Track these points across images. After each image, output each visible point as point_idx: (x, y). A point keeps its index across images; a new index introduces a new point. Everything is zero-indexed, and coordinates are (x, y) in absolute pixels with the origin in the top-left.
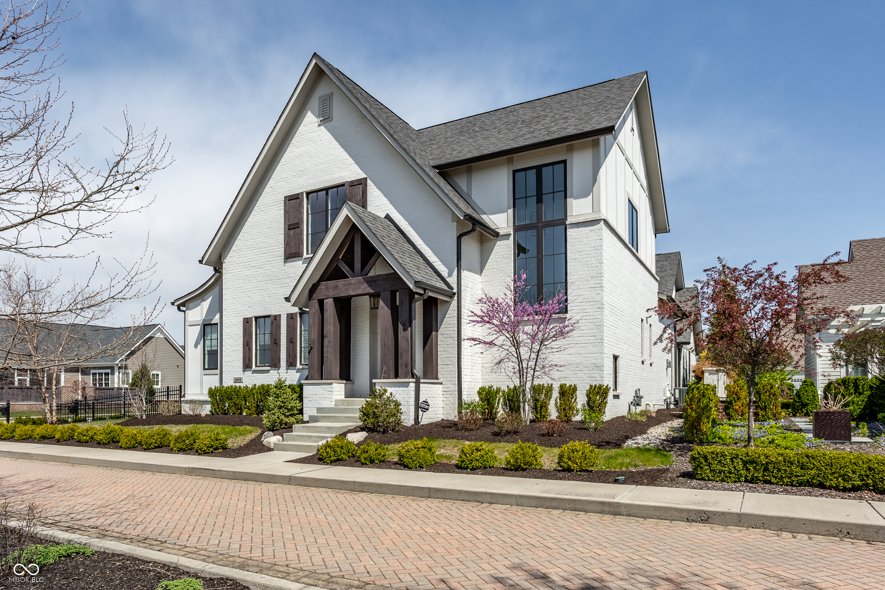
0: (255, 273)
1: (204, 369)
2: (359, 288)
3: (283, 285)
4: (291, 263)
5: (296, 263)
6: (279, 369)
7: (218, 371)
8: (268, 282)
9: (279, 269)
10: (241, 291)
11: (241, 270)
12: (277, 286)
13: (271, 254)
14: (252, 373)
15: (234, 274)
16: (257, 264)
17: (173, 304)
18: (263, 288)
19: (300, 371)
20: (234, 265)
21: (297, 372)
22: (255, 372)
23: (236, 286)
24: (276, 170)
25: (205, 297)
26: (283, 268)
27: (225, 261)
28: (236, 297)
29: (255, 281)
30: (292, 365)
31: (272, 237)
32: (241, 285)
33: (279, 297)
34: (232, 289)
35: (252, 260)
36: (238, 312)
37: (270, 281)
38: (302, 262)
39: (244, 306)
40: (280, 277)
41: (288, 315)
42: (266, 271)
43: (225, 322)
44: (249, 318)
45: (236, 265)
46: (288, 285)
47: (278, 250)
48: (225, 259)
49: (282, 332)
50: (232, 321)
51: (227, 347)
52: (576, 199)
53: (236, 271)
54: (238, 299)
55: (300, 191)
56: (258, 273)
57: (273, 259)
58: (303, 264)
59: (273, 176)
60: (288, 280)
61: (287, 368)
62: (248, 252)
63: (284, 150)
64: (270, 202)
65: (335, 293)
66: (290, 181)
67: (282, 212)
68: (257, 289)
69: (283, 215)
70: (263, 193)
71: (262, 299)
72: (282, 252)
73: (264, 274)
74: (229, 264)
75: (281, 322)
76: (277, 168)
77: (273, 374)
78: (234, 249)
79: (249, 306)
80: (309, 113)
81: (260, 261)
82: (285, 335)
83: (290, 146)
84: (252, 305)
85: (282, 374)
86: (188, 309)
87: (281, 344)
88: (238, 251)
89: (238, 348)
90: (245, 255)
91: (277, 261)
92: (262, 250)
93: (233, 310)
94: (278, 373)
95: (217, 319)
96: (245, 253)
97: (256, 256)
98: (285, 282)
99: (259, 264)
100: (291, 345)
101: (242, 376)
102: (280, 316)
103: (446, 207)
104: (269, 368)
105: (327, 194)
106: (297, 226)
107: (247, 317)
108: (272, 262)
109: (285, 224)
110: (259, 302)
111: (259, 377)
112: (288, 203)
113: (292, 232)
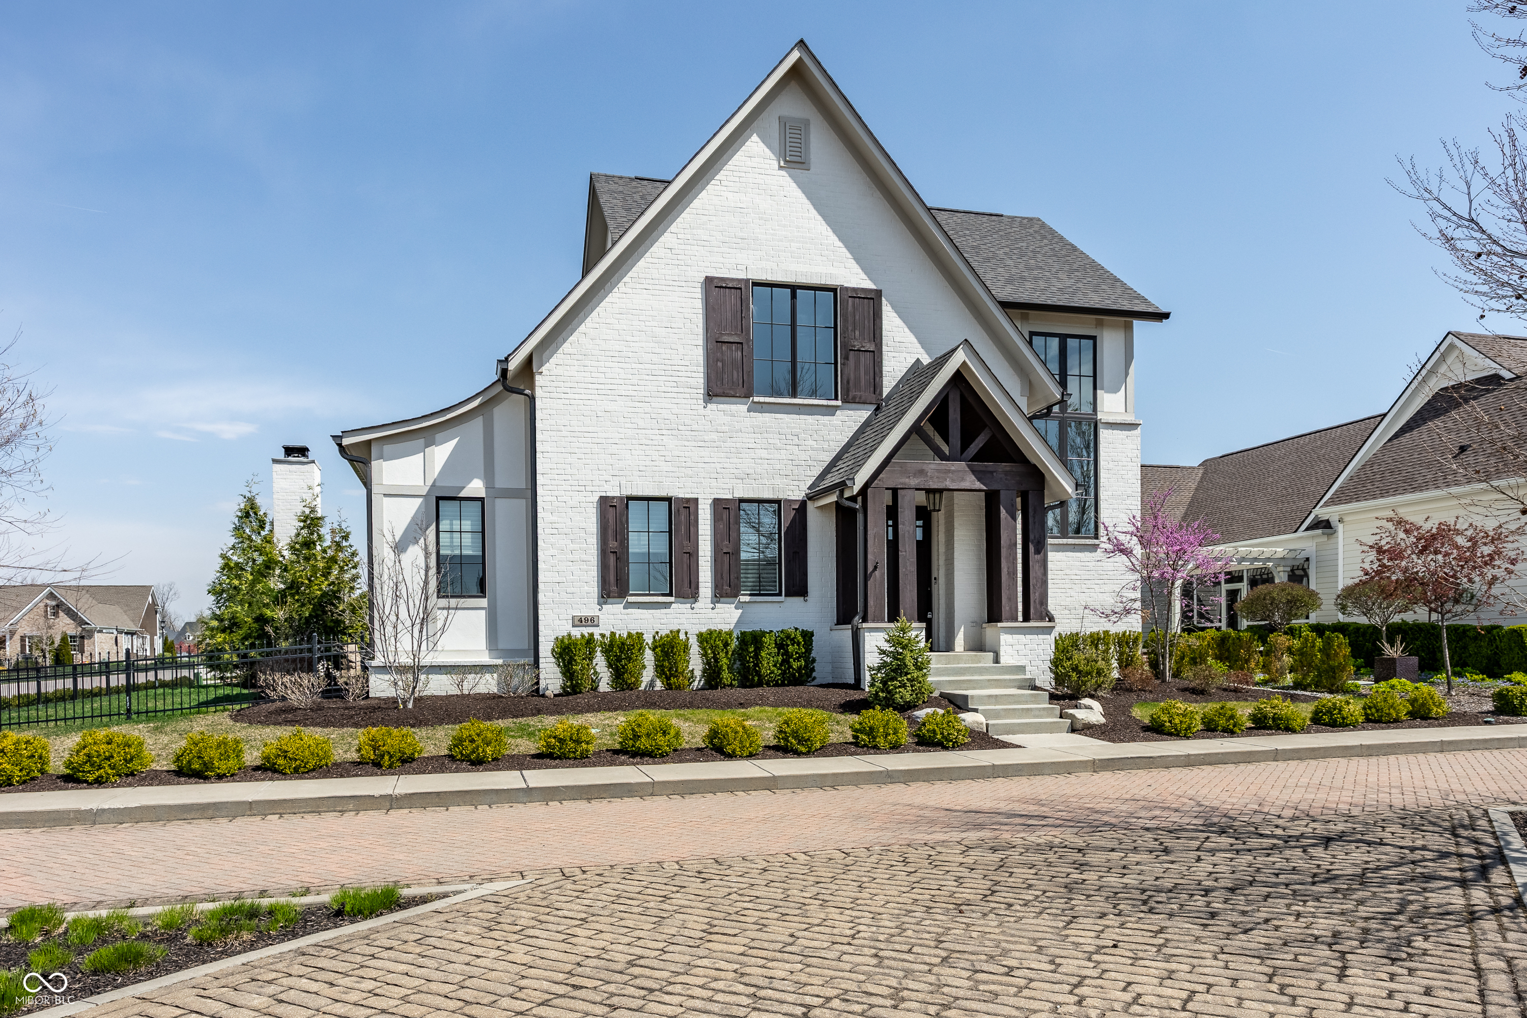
0: (630, 410)
1: (440, 596)
3: (703, 444)
5: (733, 407)
6: (695, 602)
7: (484, 603)
8: (664, 432)
9: (691, 412)
10: (590, 440)
11: (590, 397)
12: (686, 443)
13: (671, 379)
14: (626, 608)
15: (567, 402)
16: (635, 393)
17: (335, 439)
18: (650, 442)
19: (744, 605)
20: (569, 385)
21: (736, 608)
23: (577, 429)
24: (679, 220)
25: (440, 437)
26: (702, 411)
27: (543, 372)
28: (576, 450)
29: (630, 425)
30: (727, 596)
31: (673, 346)
32: (590, 429)
33: (694, 465)
34: (564, 433)
35: (622, 382)
36: (584, 483)
37: (670, 432)
38: (746, 407)
39: (600, 472)
40: (695, 427)
41: (717, 502)
42: (660, 411)
43: (545, 499)
44: (613, 498)
45: (575, 385)
46: (715, 445)
47: (689, 374)
48: (542, 365)
49: (700, 532)
50: (564, 499)
51: (552, 552)
52: (1107, 392)
53: (577, 396)
54: (583, 456)
55: (742, 276)
56: (637, 410)
57: (676, 390)
58: (749, 411)
59: (673, 228)
60: (714, 436)
61: (715, 599)
62: (611, 364)
63: (699, 186)
64: (667, 277)
65: (919, 480)
66: (716, 249)
67: (699, 305)
68: (634, 442)
69: (701, 311)
70: (648, 255)
71: (647, 463)
72: (698, 380)
73: (653, 416)
74: (554, 378)
75: (700, 512)
76: (683, 215)
77: (679, 611)
78: (571, 351)
79: (612, 472)
80: (755, 138)
81: (642, 388)
82: (709, 538)
83: (713, 182)
84: (621, 473)
85: (701, 611)
86: (381, 457)
87: (700, 553)
88: (580, 357)
89: (584, 557)
90: (600, 370)
91: (688, 396)
92: (647, 366)
93: (569, 477)
94: (692, 609)
95: (476, 487)
96: (602, 364)
97: (630, 377)
98: (706, 438)
99: (640, 394)
100: (726, 557)
101: (597, 612)
102: (696, 501)
103: (1011, 371)
104: (671, 599)
105: (794, 296)
106: (737, 339)
107: (609, 494)
108: (675, 395)
109: (707, 329)
110: (641, 468)
111: (642, 616)
112: (714, 291)
113: (724, 347)
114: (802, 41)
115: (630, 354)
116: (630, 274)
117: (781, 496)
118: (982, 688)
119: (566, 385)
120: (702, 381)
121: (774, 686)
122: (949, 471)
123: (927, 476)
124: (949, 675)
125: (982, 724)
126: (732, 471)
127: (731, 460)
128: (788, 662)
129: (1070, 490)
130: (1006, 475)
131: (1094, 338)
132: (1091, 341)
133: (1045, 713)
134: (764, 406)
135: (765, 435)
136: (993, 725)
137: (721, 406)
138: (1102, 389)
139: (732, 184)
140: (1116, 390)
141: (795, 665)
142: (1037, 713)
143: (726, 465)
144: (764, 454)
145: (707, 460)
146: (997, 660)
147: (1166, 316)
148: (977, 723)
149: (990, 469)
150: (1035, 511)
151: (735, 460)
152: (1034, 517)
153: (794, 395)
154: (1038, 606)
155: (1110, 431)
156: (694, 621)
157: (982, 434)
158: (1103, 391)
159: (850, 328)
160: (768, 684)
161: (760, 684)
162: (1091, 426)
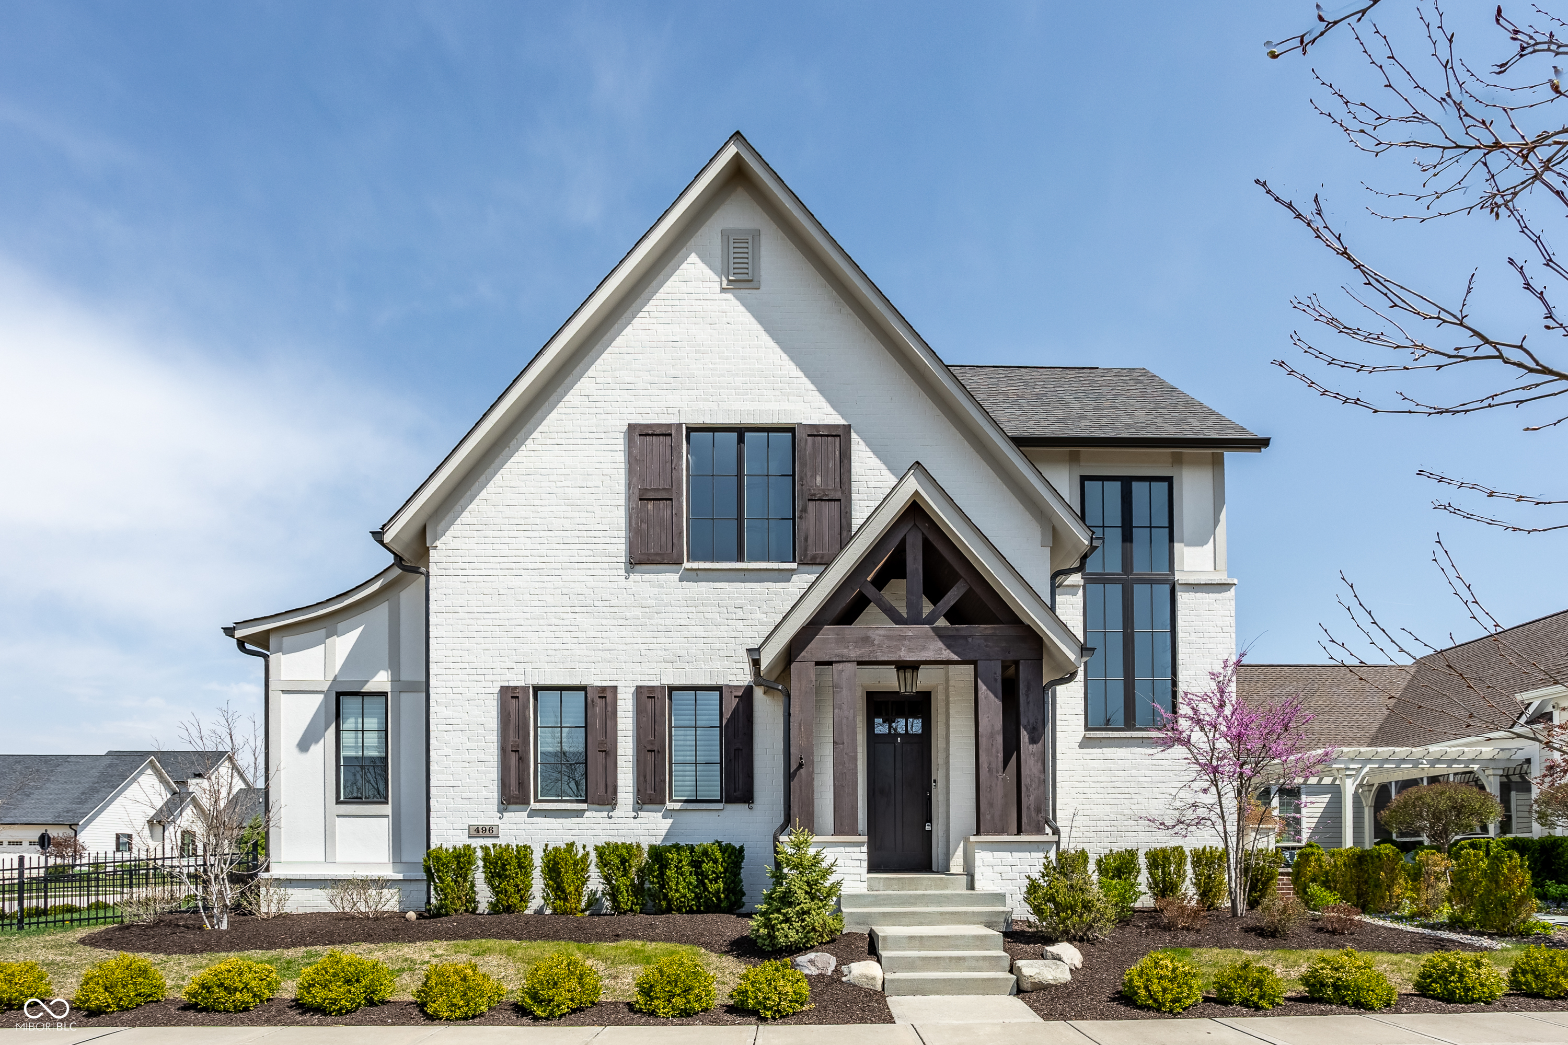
0: (537, 585)
1: (338, 802)
2: (924, 648)
3: (624, 622)
4: (647, 576)
5: (662, 577)
6: (613, 809)
7: (387, 809)
8: (577, 609)
9: (610, 585)
10: (490, 622)
11: (491, 572)
12: (604, 622)
13: (586, 547)
14: (529, 816)
15: (465, 579)
16: (543, 566)
17: (229, 631)
18: (561, 622)
19: (673, 814)
20: (467, 559)
21: (664, 817)
22: (534, 813)
23: (476, 610)
24: (599, 361)
25: (341, 626)
26: (624, 583)
27: (438, 543)
28: (475, 634)
29: (537, 603)
30: (652, 802)
31: (590, 508)
32: (491, 609)
33: (613, 647)
34: (461, 615)
35: (528, 553)
36: (484, 672)
37: (584, 609)
38: (676, 576)
39: (502, 659)
40: (613, 603)
41: (639, 689)
42: (573, 585)
43: (439, 690)
44: (516, 688)
45: (475, 559)
46: (638, 622)
47: (608, 540)
48: (436, 539)
49: (620, 727)
50: (460, 690)
51: (446, 751)
52: (1187, 545)
53: (476, 572)
54: (482, 641)
55: (673, 420)
56: (545, 585)
57: (592, 559)
58: (681, 580)
59: (590, 372)
60: (638, 612)
61: (637, 806)
62: (515, 534)
63: (623, 320)
64: (583, 429)
65: (862, 651)
66: (642, 392)
67: (620, 458)
68: (542, 622)
69: (623, 466)
70: (561, 404)
71: (557, 647)
72: (619, 546)
73: (565, 591)
74: (450, 553)
75: (619, 702)
76: (604, 356)
77: (593, 820)
78: (469, 521)
79: (516, 659)
80: (693, 258)
81: (552, 559)
82: (631, 734)
83: (641, 314)
84: (526, 659)
85: (620, 820)
86: (279, 650)
87: (620, 752)
88: (480, 527)
89: (482, 757)
90: (503, 540)
91: (606, 566)
92: (558, 533)
93: (466, 665)
94: (610, 817)
95: (381, 681)
96: (506, 534)
97: (538, 547)
98: (628, 615)
99: (549, 566)
100: (650, 756)
101: (497, 822)
102: (615, 688)
103: (1028, 516)
104: (584, 806)
105: (741, 440)
106: (665, 496)
107: (512, 684)
108: (591, 566)
109: (630, 485)
110: (550, 653)
111: (550, 826)
112: (638, 439)
113: (650, 505)
114: (738, 133)
115: (538, 521)
116: (540, 429)
117: (721, 682)
118: (931, 923)
119: (464, 559)
120: (623, 547)
121: (687, 912)
122: (905, 637)
123: (874, 644)
124: (892, 905)
125: (873, 978)
126: (660, 653)
127: (659, 640)
128: (704, 885)
129: (1072, 657)
130: (987, 640)
131: (1169, 480)
132: (1165, 485)
133: (984, 964)
134: (699, 572)
135: (702, 609)
136: (891, 980)
138: (1181, 542)
139: (663, 315)
140: (1200, 542)
141: (712, 887)
142: (974, 963)
143: (651, 646)
144: (699, 631)
145: (628, 640)
146: (971, 886)
147: (1265, 442)
148: (866, 977)
149: (963, 633)
150: (1028, 688)
151: (663, 640)
152: (1027, 695)
153: (740, 559)
154: (1033, 814)
155: (1192, 594)
156: (612, 833)
157: (954, 588)
158: (1182, 545)
159: (809, 474)
160: (679, 910)
161: (669, 910)
162: (1167, 588)
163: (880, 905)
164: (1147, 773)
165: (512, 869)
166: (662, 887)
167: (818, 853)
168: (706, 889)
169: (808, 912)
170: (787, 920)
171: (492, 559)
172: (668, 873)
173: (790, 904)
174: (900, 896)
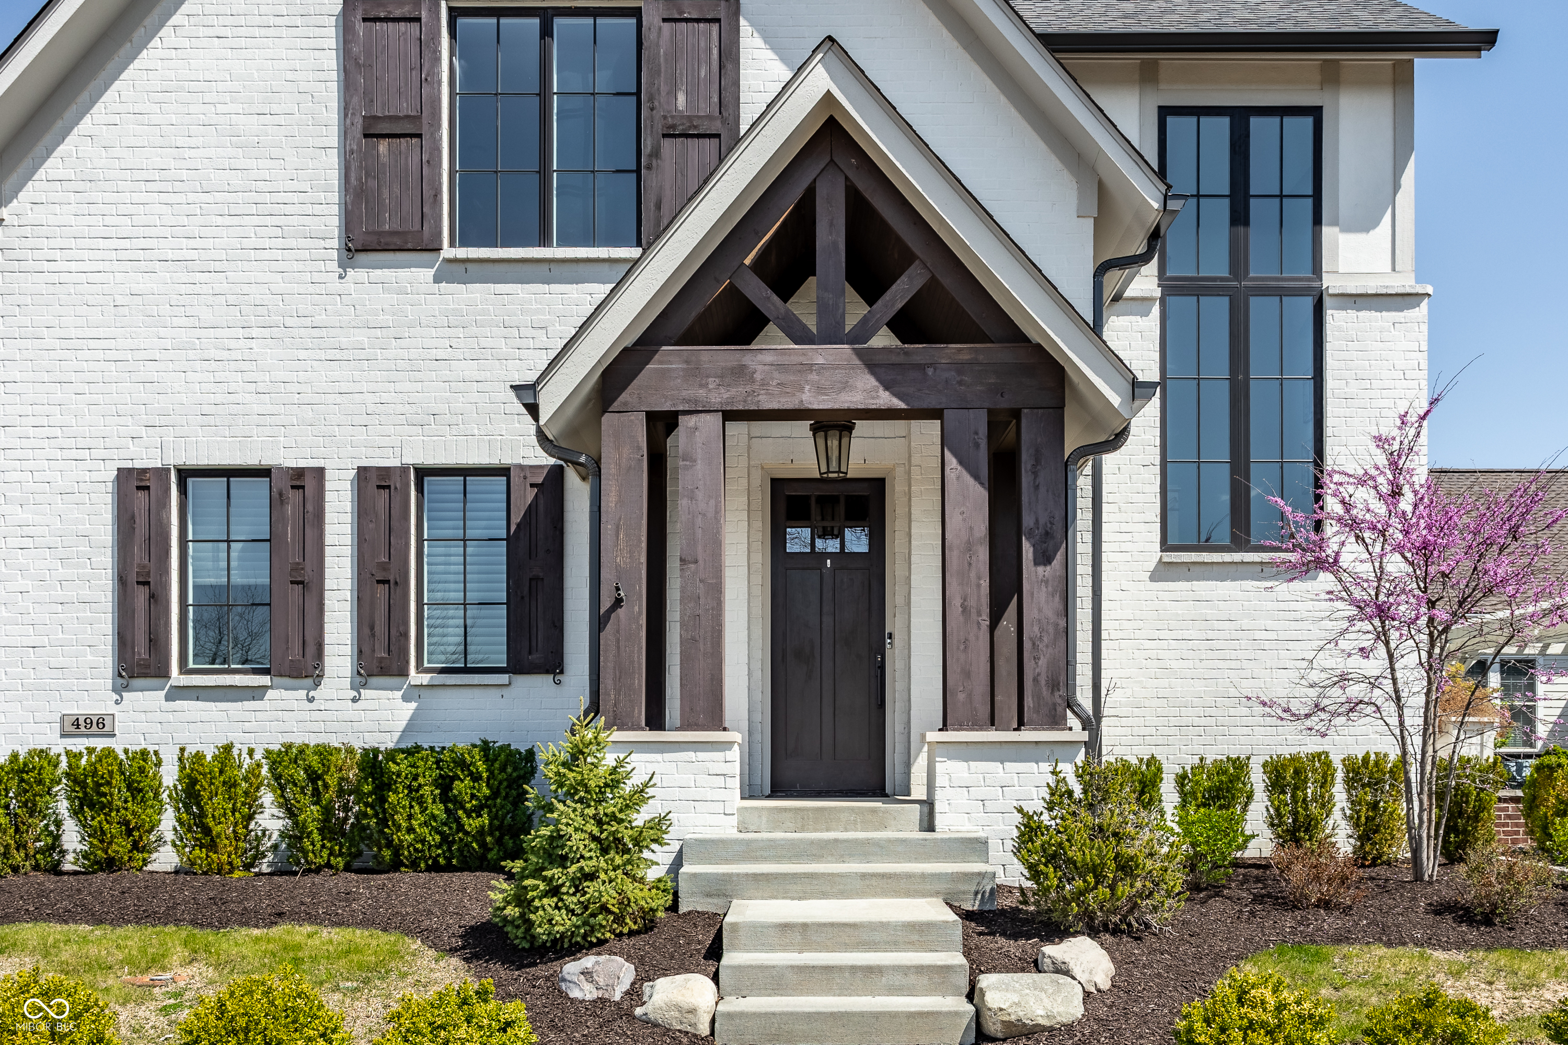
0: (183, 289)
3: (337, 354)
4: (378, 272)
5: (404, 274)
6: (317, 685)
8: (255, 332)
9: (311, 288)
10: (100, 355)
11: (100, 266)
12: (302, 354)
13: (269, 220)
14: (168, 698)
15: (55, 278)
16: (194, 255)
18: (225, 355)
19: (423, 692)
20: (59, 243)
21: (404, 697)
22: (178, 693)
23: (73, 333)
26: (336, 285)
27: (4, 214)
28: (73, 377)
29: (183, 321)
30: (385, 672)
31: (276, 152)
32: (101, 333)
33: (316, 398)
34: (48, 343)
35: (167, 232)
36: (88, 443)
37: (266, 332)
38: (430, 272)
39: (122, 420)
40: (320, 319)
41: (363, 473)
42: (246, 289)
43: (15, 477)
44: (144, 471)
45: (72, 243)
46: (362, 354)
47: (308, 209)
49: (329, 539)
51: (20, 585)
52: (1347, 229)
53: (73, 266)
54: (85, 388)
56: (197, 289)
57: (280, 243)
58: (437, 279)
60: (362, 337)
61: (358, 679)
62: (143, 197)
64: (264, 10)
65: (733, 391)
67: (330, 61)
68: (191, 354)
69: (334, 75)
71: (219, 398)
72: (328, 219)
73: (232, 299)
74: (27, 231)
75: (329, 496)
77: (282, 705)
78: (61, 174)
79: (146, 420)
81: (209, 243)
82: (348, 551)
84: (164, 420)
85: (329, 705)
87: (329, 584)
88: (80, 186)
89: (86, 594)
90: (123, 209)
91: (306, 254)
92: (220, 197)
93: (58, 432)
94: (311, 700)
96: (126, 197)
97: (185, 220)
98: (344, 342)
99: (204, 255)
100: (381, 590)
101: (112, 709)
102: (320, 473)
103: (1054, 163)
104: (265, 680)
105: (546, 32)
106: (409, 128)
107: (138, 464)
108: (279, 254)
109: (346, 110)
110: (206, 409)
111: (205, 716)
112: (360, 28)
113: (383, 146)
115: (184, 175)
117: (507, 460)
118: (844, 894)
119: (53, 243)
120: (335, 221)
121: (429, 869)
122: (810, 367)
123: (752, 380)
124: (778, 859)
125: (693, 1011)
126: (400, 408)
127: (399, 386)
128: (458, 820)
129: (1115, 400)
130: (959, 372)
131: (1316, 113)
132: (1309, 121)
133: (924, 980)
134: (469, 266)
135: (474, 330)
136: (730, 1016)
137: (378, 273)
138: (1335, 223)
140: (1368, 225)
141: (472, 824)
142: (898, 979)
143: (385, 397)
144: (470, 369)
145: (344, 387)
146: (929, 825)
148: (679, 1009)
149: (918, 359)
150: (1037, 461)
151: (408, 386)
152: (1035, 474)
153: (544, 240)
154: (1045, 692)
155: (1352, 314)
156: (315, 727)
157: (904, 278)
158: (1336, 229)
159: (664, 89)
160: (414, 866)
161: (396, 866)
162: (1308, 303)
163: (756, 859)
164: (1270, 624)
165: (118, 793)
166: (383, 822)
167: (620, 763)
168: (461, 827)
169: (592, 877)
170: (554, 891)
171: (102, 243)
172: (392, 798)
173: (563, 861)
174: (792, 844)
